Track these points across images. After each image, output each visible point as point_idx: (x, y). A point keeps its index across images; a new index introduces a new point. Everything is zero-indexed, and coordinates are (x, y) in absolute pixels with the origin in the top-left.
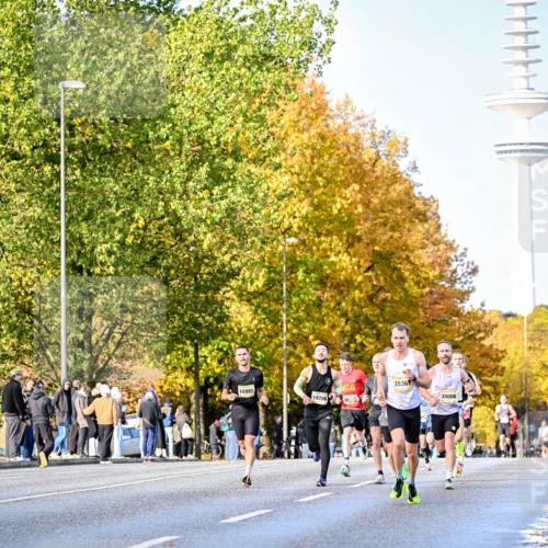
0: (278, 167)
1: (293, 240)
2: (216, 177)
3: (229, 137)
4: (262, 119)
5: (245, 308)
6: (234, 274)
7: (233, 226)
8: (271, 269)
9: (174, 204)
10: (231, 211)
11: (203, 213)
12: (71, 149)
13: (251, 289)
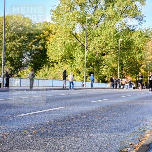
0: (148, 51)
1: (150, 61)
2: (139, 52)
3: (141, 47)
4: (146, 45)
5: (143, 70)
6: (142, 65)
7: (141, 59)
8: (147, 65)
9: (134, 55)
10: (142, 56)
11: (137, 57)
12: (120, 48)
13: (144, 67)
